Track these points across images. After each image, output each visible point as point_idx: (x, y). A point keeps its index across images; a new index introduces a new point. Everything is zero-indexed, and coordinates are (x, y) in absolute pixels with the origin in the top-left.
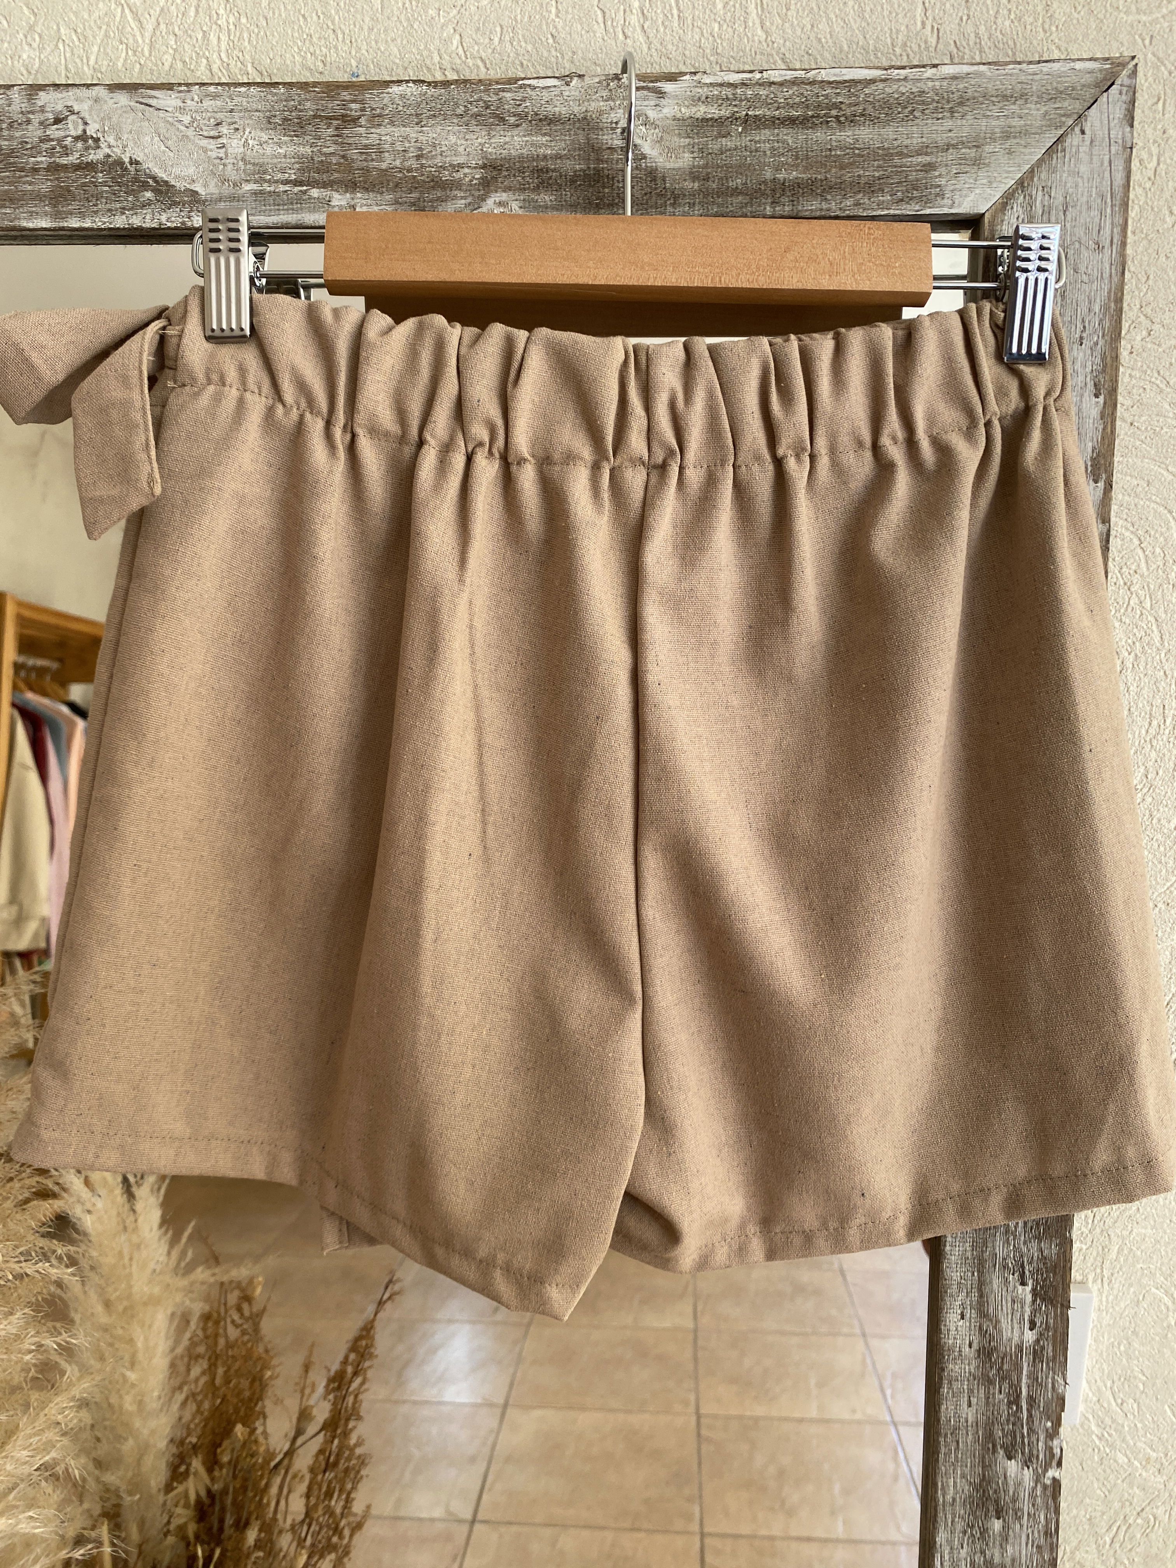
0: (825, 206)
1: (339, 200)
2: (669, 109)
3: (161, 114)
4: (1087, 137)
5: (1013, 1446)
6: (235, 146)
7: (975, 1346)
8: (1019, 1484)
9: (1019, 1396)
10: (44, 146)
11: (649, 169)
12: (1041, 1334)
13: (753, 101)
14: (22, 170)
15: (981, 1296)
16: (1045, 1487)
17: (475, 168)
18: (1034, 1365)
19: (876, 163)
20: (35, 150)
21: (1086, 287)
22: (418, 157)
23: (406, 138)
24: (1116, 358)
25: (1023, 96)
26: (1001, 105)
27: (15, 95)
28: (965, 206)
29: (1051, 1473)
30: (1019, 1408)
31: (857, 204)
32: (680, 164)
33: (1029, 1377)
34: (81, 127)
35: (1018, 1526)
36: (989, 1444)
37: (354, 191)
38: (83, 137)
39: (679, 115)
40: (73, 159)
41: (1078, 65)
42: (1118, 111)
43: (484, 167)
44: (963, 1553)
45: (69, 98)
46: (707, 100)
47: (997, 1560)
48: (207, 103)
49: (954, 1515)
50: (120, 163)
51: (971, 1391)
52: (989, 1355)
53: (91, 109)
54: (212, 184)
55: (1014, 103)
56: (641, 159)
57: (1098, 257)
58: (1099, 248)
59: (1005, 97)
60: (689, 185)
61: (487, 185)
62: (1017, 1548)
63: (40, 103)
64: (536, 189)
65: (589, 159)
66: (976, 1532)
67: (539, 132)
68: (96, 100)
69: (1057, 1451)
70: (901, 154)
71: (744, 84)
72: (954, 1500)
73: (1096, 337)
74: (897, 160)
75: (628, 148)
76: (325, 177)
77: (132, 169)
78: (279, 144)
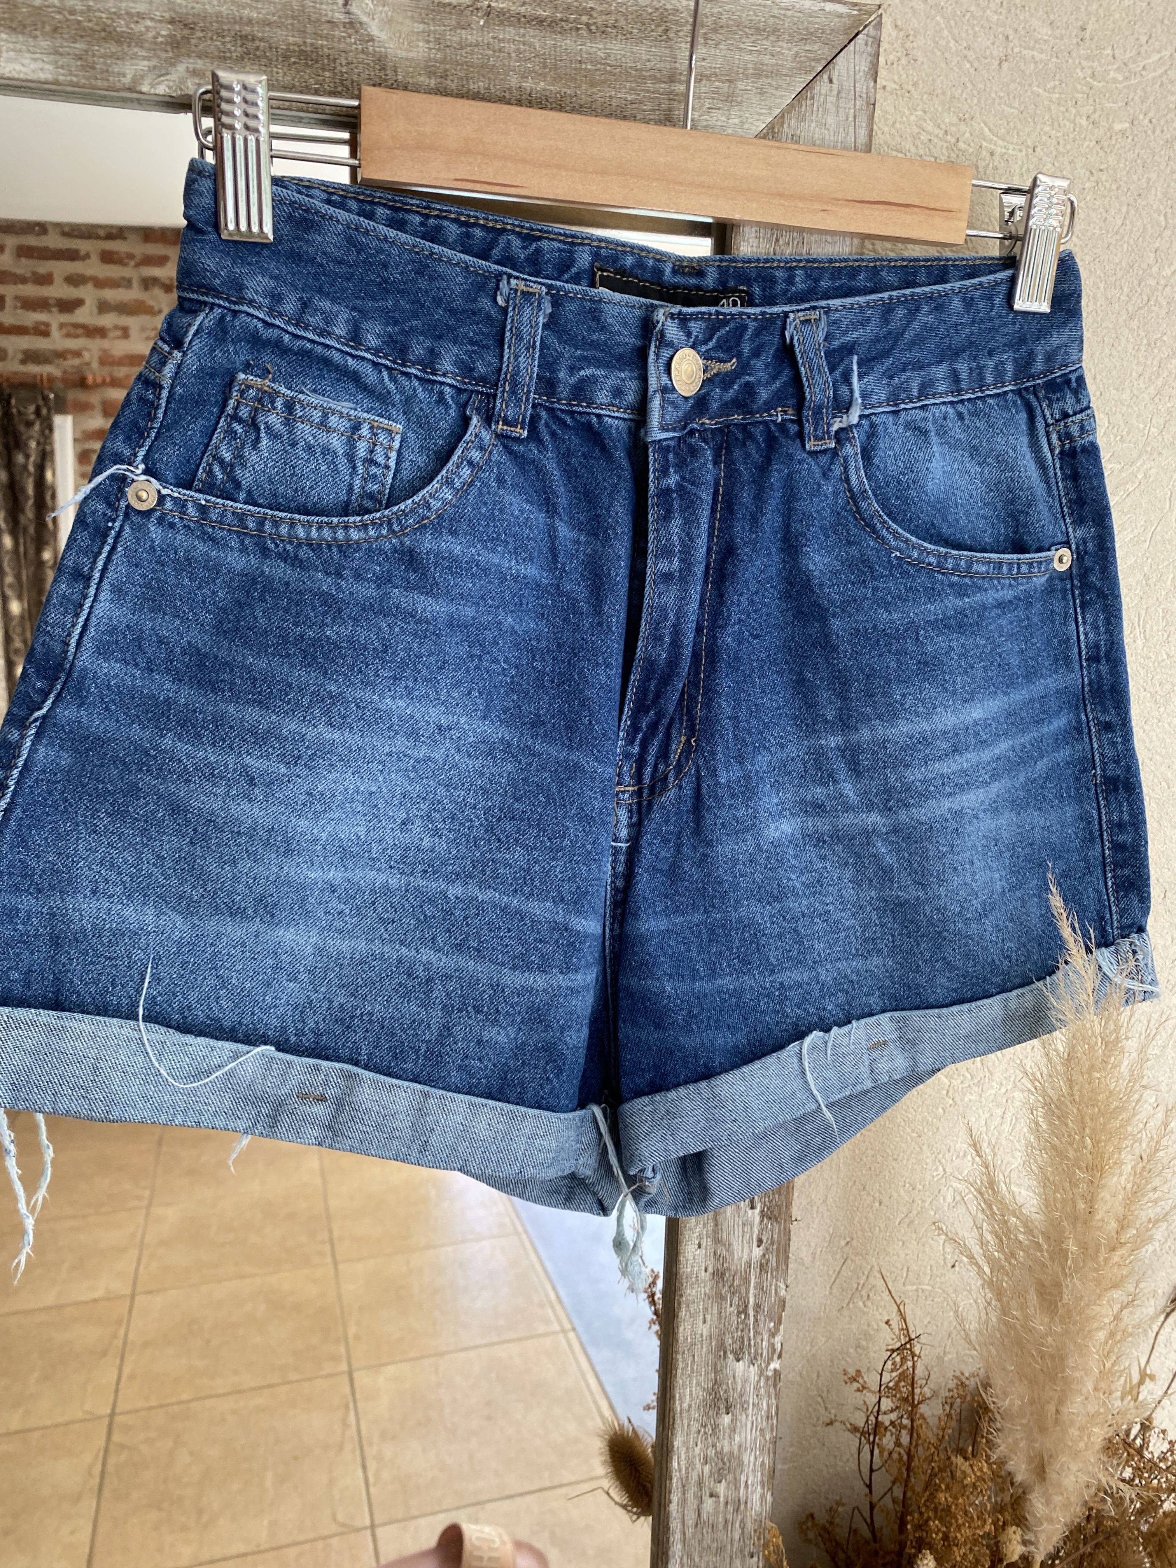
4: (835, 86)
5: (741, 1349)
7: (710, 1270)
8: (745, 1381)
9: (746, 1306)
11: (378, 56)
12: (767, 1249)
15: (716, 1225)
16: (767, 1378)
17: (160, 21)
18: (760, 1277)
19: (628, 84)
25: (775, 31)
26: (753, 38)
29: (772, 1366)
30: (747, 1316)
32: (412, 55)
33: (755, 1288)
35: (744, 1416)
36: (721, 1351)
41: (828, 6)
42: (863, 63)
43: (172, 22)
44: (697, 1450)
47: (726, 1449)
49: (690, 1420)
51: (706, 1309)
52: (723, 1274)
55: (767, 39)
56: (368, 41)
59: (758, 29)
60: (425, 79)
61: (175, 47)
62: (743, 1435)
65: (304, 32)
66: (709, 1429)
69: (778, 1346)
70: (653, 78)
72: (690, 1406)
74: (649, 85)
75: (351, 23)
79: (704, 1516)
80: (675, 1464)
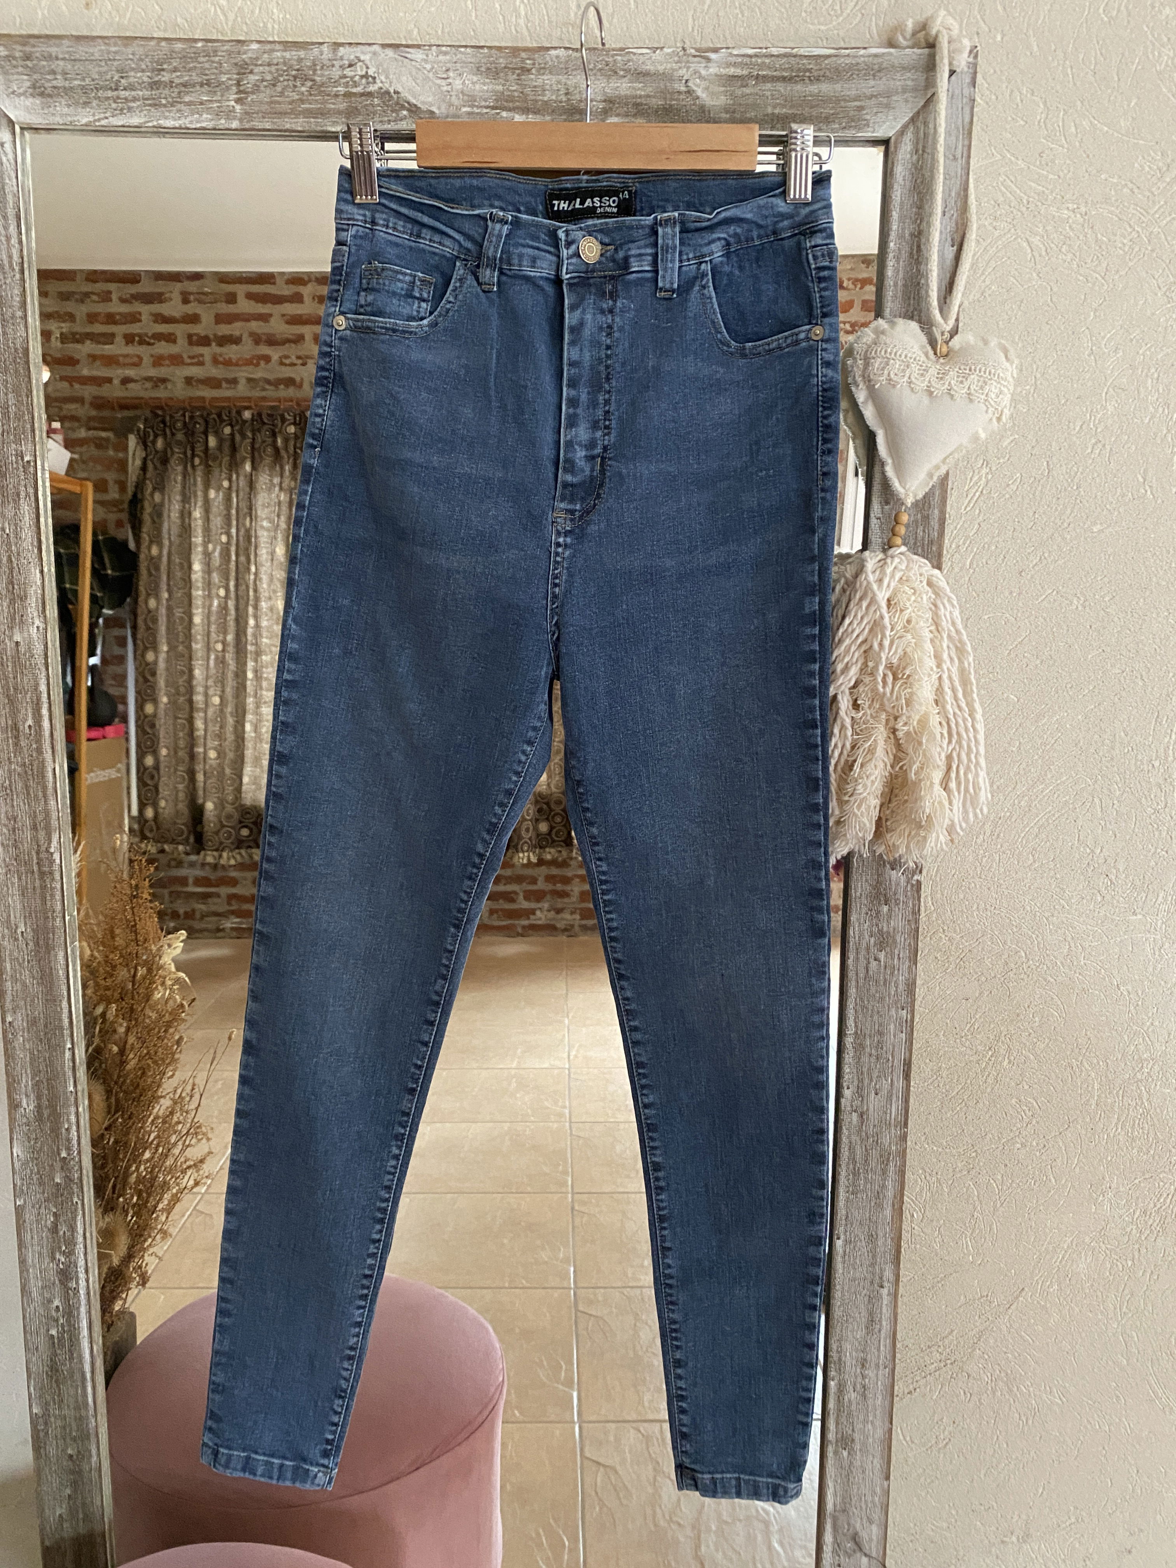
1: (518, 118)
2: (713, 70)
3: (413, 63)
6: (458, 84)
8: (898, 884)
10: (342, 81)
11: (701, 104)
13: (762, 66)
14: (329, 95)
16: (912, 885)
17: (599, 101)
20: (336, 83)
22: (566, 94)
23: (559, 82)
24: (965, 224)
26: (901, 73)
27: (325, 48)
28: (881, 132)
29: (916, 877)
32: (718, 103)
34: (365, 70)
35: (897, 909)
36: (882, 862)
37: (527, 114)
38: (366, 76)
39: (719, 73)
40: (359, 89)
43: (605, 101)
44: (866, 926)
45: (357, 51)
46: (735, 65)
47: (885, 929)
48: (441, 57)
49: (861, 905)
50: (388, 92)
53: (371, 59)
54: (443, 107)
55: (909, 73)
56: (696, 99)
57: (954, 164)
58: (954, 159)
59: (904, 68)
60: (724, 115)
61: (606, 112)
62: (896, 921)
63: (340, 54)
64: (635, 115)
65: (666, 98)
66: (874, 913)
67: (636, 81)
68: (375, 53)
69: (920, 865)
70: (845, 100)
71: (756, 56)
75: (689, 92)
76: (511, 105)
77: (395, 96)
78: (484, 84)
79: (871, 973)
80: (851, 933)
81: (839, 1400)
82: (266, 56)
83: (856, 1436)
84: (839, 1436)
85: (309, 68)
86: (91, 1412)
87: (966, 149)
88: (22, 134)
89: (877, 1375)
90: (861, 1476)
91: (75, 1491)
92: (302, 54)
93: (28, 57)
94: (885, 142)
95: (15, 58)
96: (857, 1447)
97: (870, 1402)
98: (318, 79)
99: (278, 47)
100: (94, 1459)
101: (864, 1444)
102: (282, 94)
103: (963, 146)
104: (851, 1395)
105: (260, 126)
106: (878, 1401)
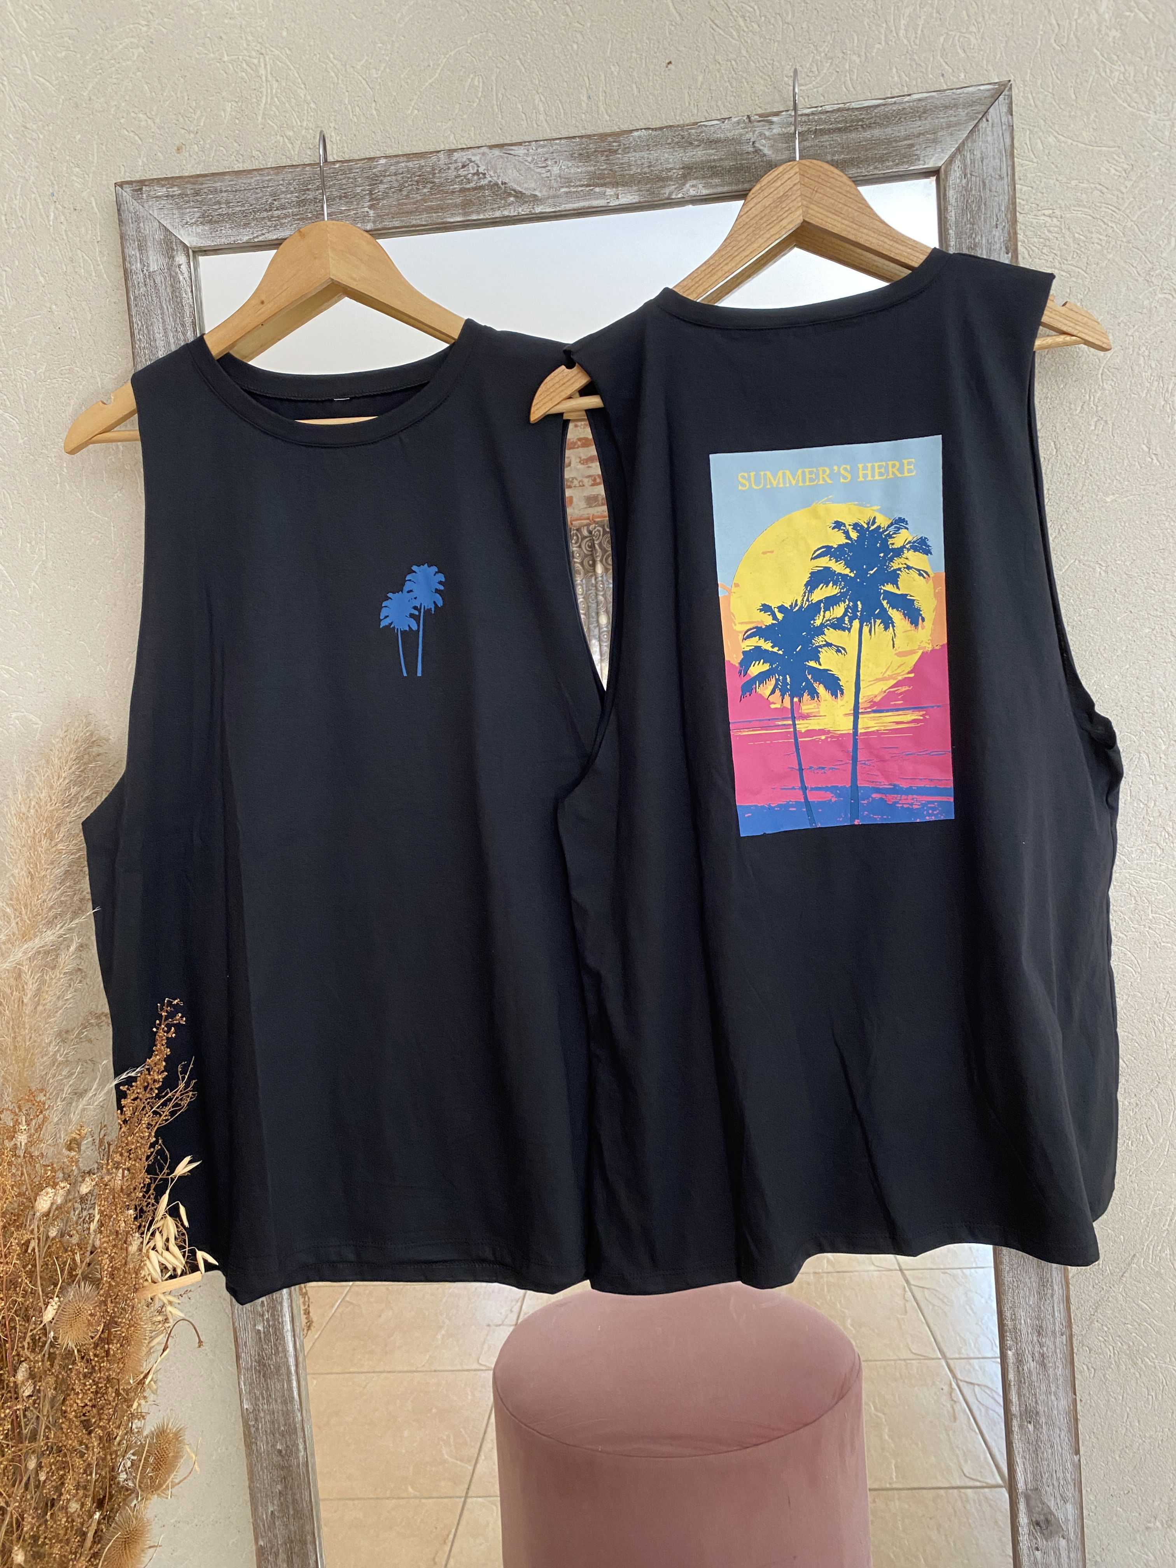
0: (859, 171)
1: (610, 191)
2: (776, 130)
3: (517, 158)
4: (990, 123)
6: (555, 170)
10: (457, 180)
13: (818, 122)
14: (447, 193)
17: (679, 169)
20: (453, 182)
21: (996, 199)
22: (649, 167)
23: (643, 158)
24: (1016, 233)
25: (956, 106)
26: (944, 111)
27: (441, 155)
28: (931, 164)
31: (876, 168)
34: (476, 169)
37: (617, 187)
38: (477, 173)
39: (781, 132)
40: (472, 185)
41: (982, 88)
42: (1004, 108)
43: (683, 168)
45: (469, 154)
46: (795, 124)
48: (540, 150)
50: (496, 184)
53: (481, 159)
54: (545, 189)
55: (951, 110)
56: (760, 156)
58: (1001, 178)
59: (946, 107)
61: (685, 178)
63: (454, 158)
64: (711, 177)
65: (736, 159)
67: (710, 148)
68: (484, 154)
71: (813, 114)
73: (1004, 224)
74: (894, 144)
75: (756, 151)
76: (602, 181)
77: (503, 187)
78: (578, 167)
81: (1018, 1371)
82: (392, 167)
83: (1040, 1408)
84: (1023, 1409)
85: (429, 173)
86: (297, 1406)
87: (1009, 168)
88: (194, 257)
89: (1055, 1342)
90: (1050, 1451)
91: (286, 1487)
92: (422, 162)
93: (197, 193)
94: (935, 172)
95: (187, 195)
96: (1043, 1420)
97: (1051, 1372)
98: (437, 180)
99: (402, 159)
100: (302, 1453)
101: (1049, 1416)
102: (407, 196)
103: (1007, 166)
104: (1031, 1365)
105: (391, 225)
106: (1059, 1370)
